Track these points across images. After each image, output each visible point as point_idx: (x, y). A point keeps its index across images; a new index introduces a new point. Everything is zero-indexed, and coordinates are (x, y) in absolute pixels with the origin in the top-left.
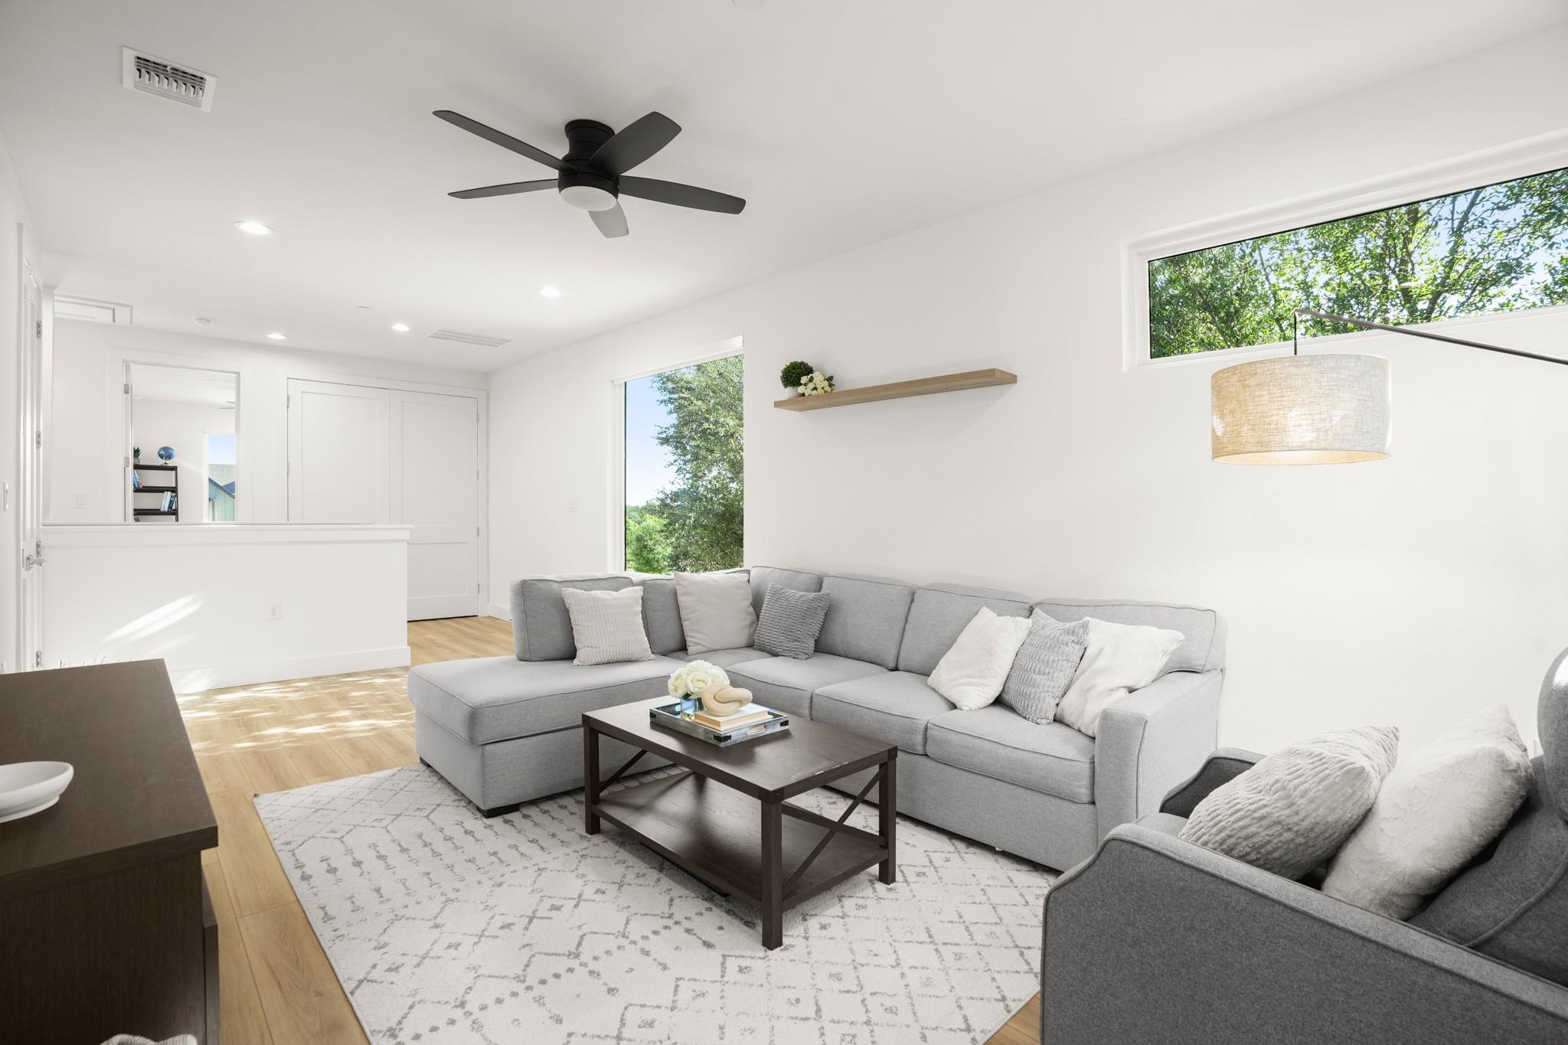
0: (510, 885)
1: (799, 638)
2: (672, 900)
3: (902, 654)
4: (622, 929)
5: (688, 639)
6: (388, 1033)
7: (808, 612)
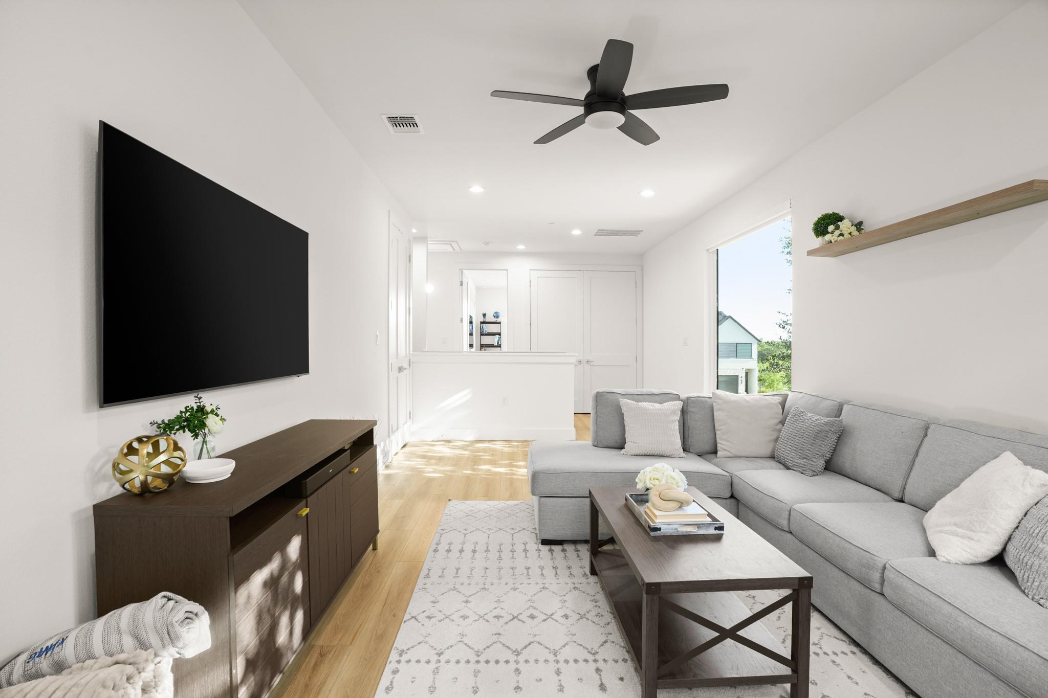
0: (520, 592)
1: (808, 456)
2: (605, 642)
3: (908, 487)
4: (557, 649)
5: (718, 445)
6: (400, 652)
7: (819, 434)
